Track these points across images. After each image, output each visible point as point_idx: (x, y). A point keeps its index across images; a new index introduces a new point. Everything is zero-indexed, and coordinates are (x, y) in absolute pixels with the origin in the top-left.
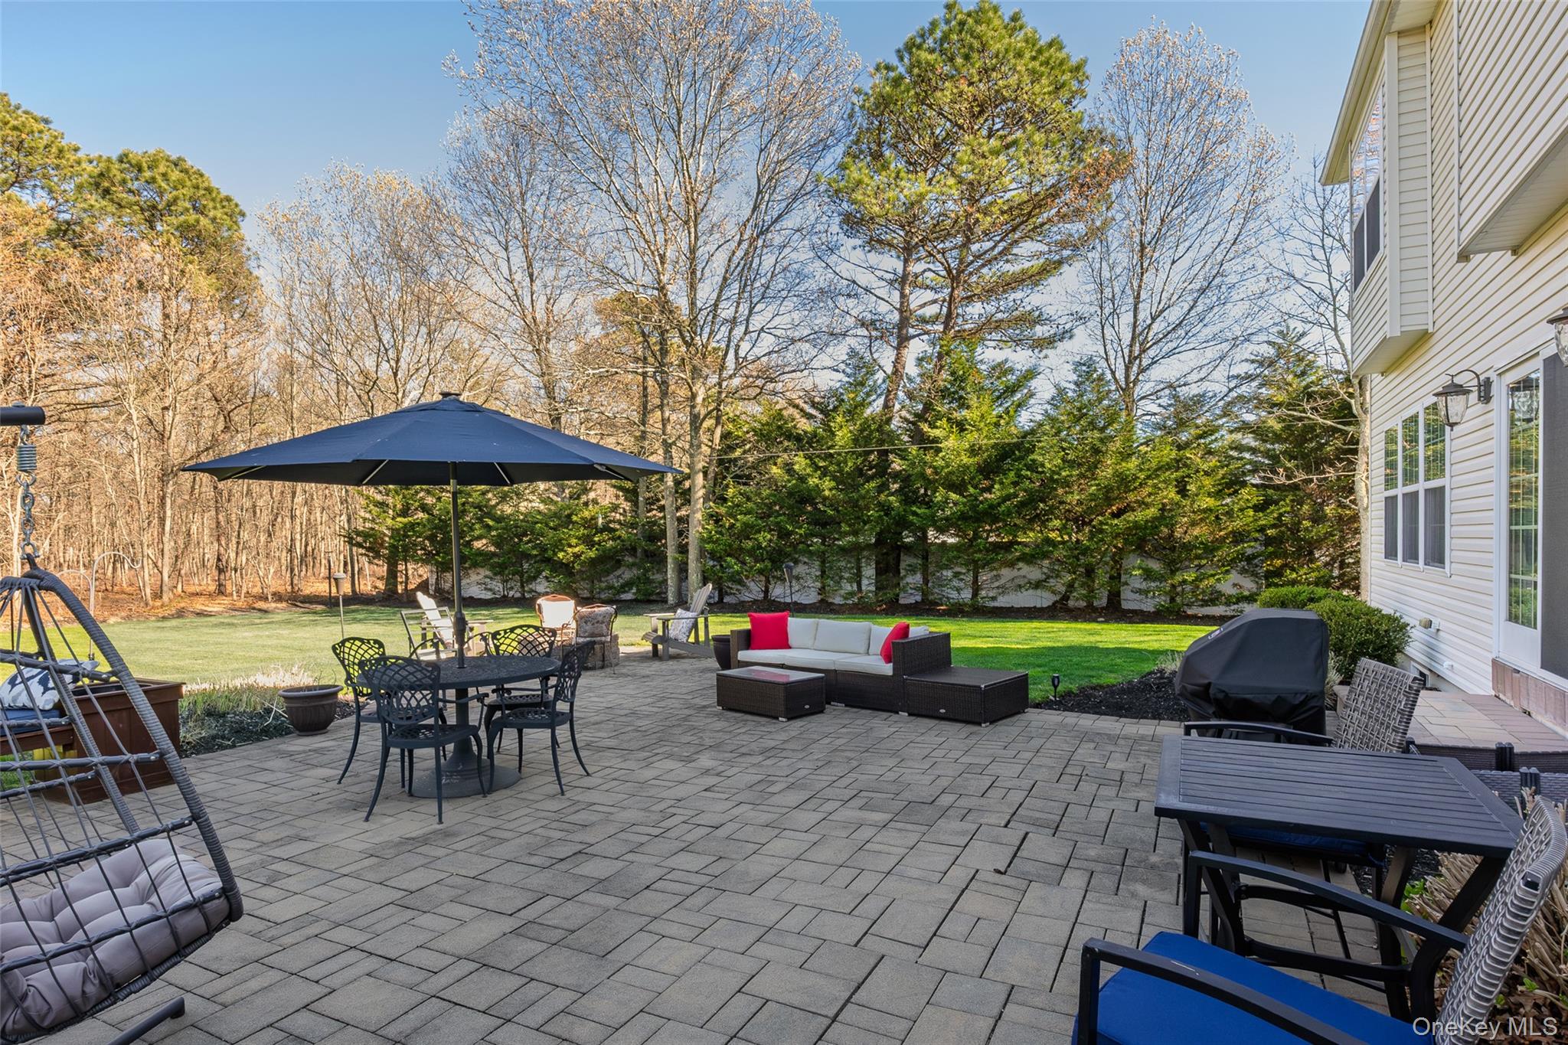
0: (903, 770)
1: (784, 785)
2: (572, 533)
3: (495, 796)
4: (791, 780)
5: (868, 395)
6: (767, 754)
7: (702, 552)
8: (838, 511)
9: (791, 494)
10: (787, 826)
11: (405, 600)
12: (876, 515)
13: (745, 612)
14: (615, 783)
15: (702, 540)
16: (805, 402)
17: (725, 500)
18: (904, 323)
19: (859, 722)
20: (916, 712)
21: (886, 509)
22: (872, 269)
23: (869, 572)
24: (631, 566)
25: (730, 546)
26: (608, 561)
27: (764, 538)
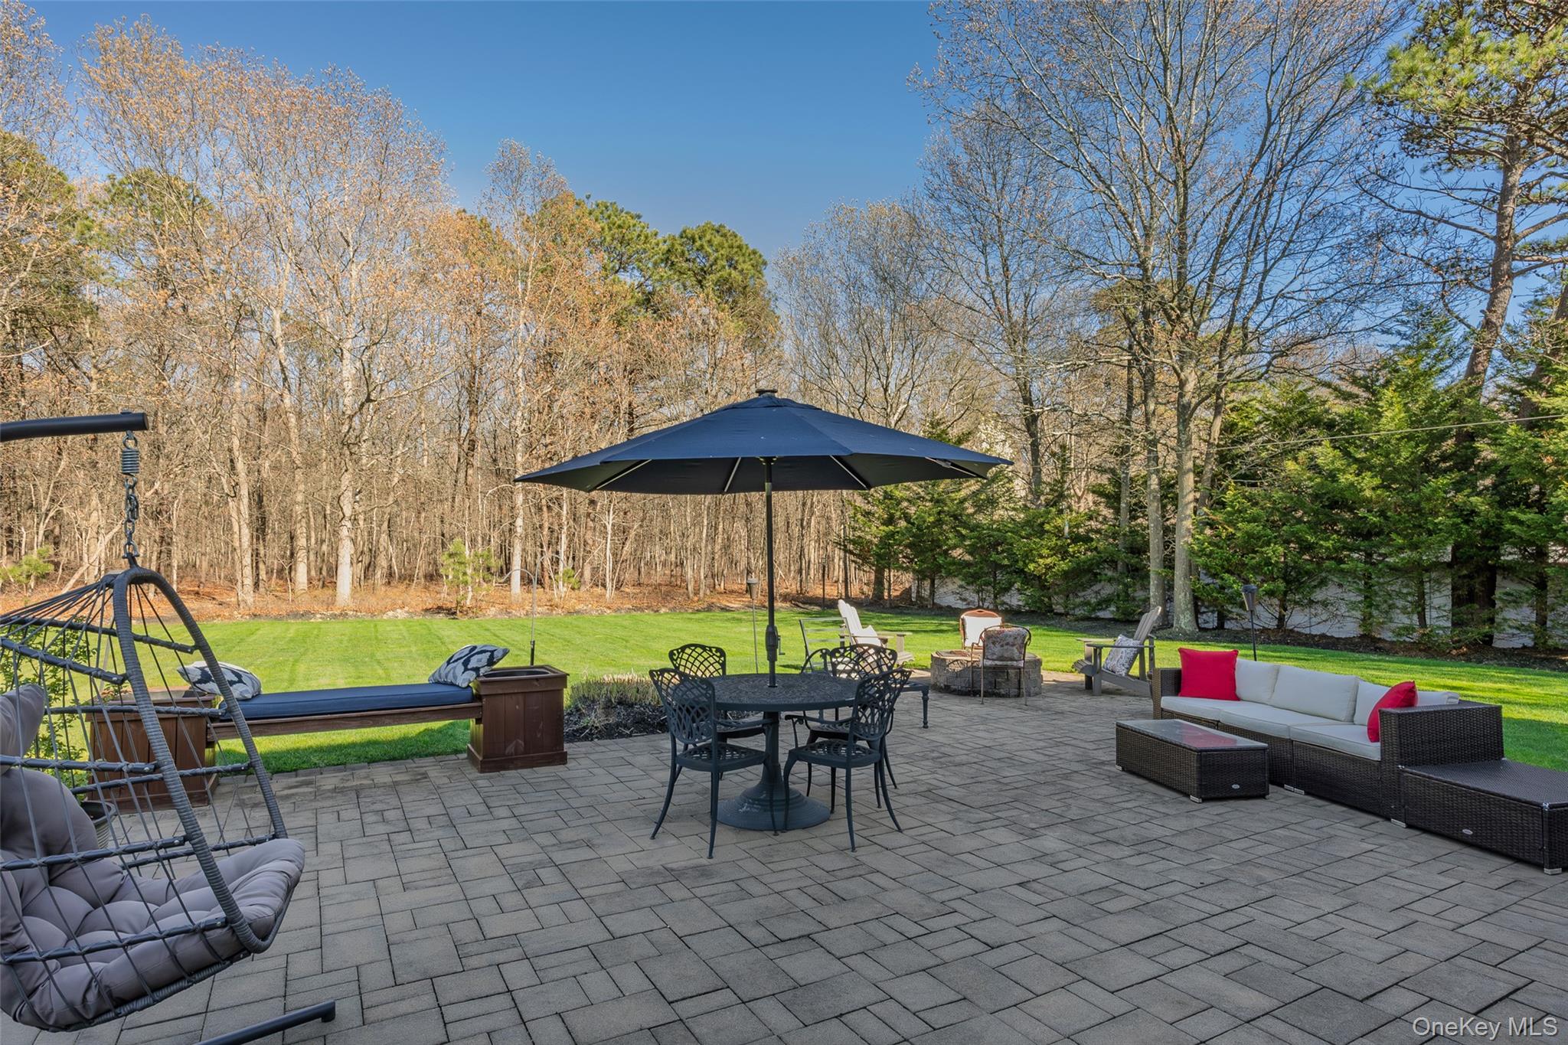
0: (1343, 923)
1: (1133, 902)
2: (1044, 543)
3: (784, 837)
4: (1147, 896)
5: (1437, 358)
6: (1143, 848)
7: (1192, 569)
8: (1387, 518)
9: (1316, 497)
10: (1089, 974)
11: (888, 605)
12: (1449, 522)
13: (1248, 642)
14: (922, 848)
15: (1192, 552)
16: (1341, 379)
17: (1223, 505)
18: (1503, 254)
19: (1315, 823)
20: (1420, 824)
21: (1468, 515)
22: (1449, 191)
23: (1440, 601)
24: (1110, 580)
25: (1228, 560)
26: (1083, 575)
27: (1276, 552)
